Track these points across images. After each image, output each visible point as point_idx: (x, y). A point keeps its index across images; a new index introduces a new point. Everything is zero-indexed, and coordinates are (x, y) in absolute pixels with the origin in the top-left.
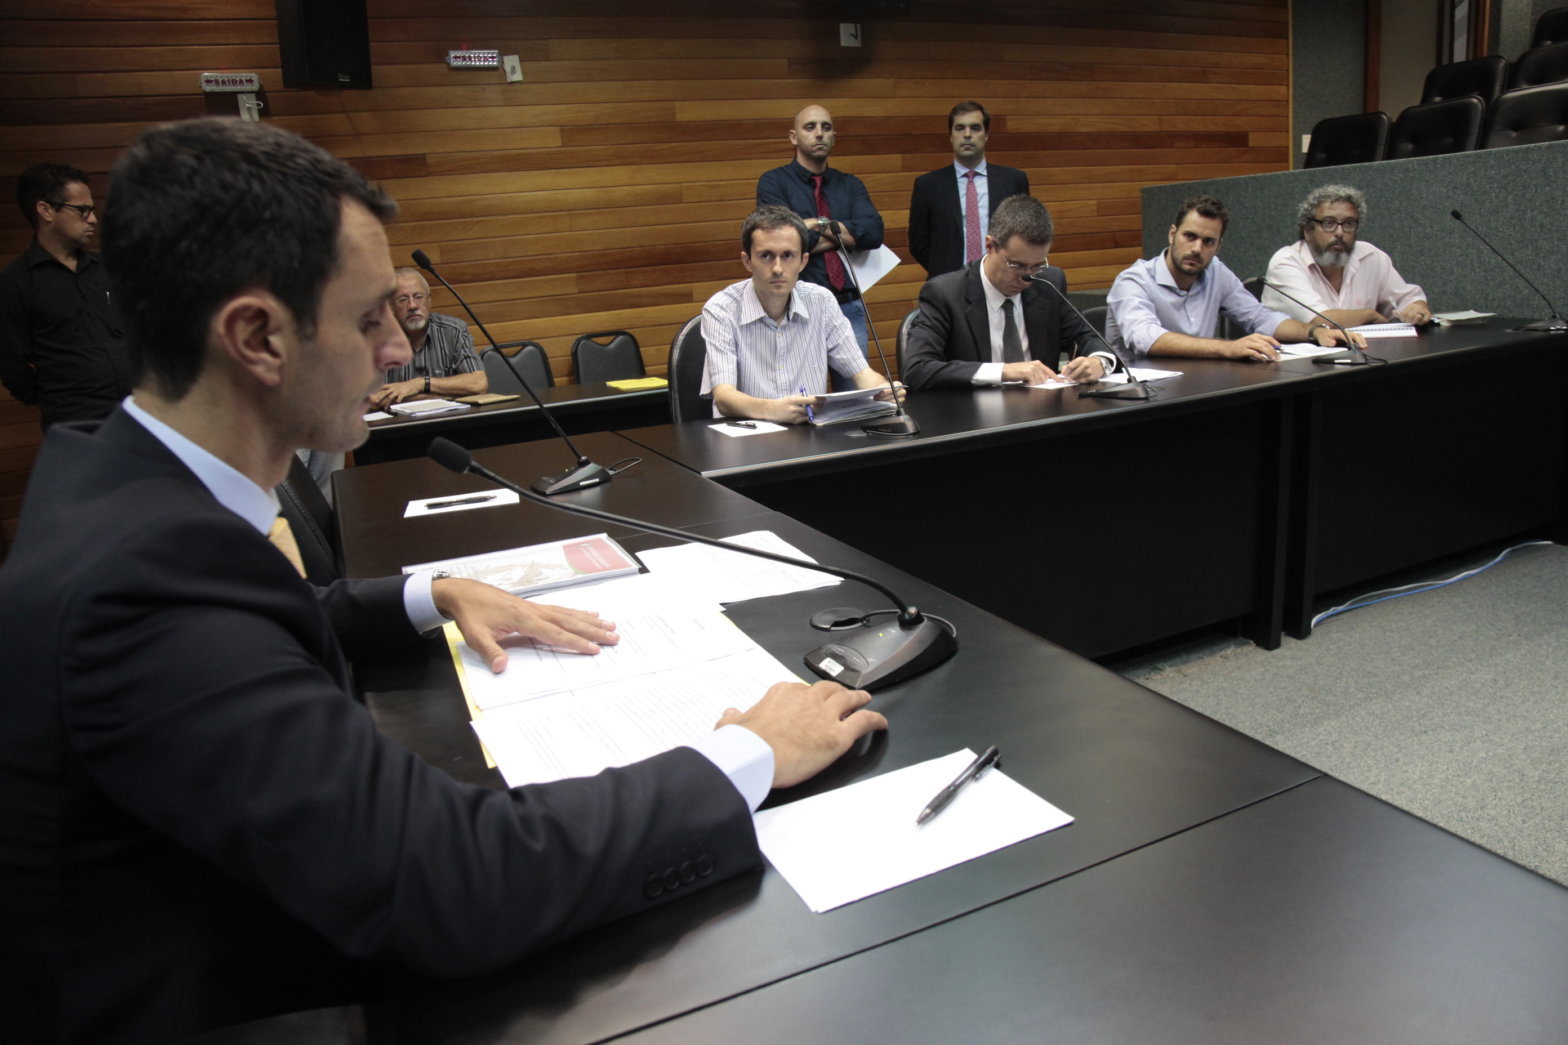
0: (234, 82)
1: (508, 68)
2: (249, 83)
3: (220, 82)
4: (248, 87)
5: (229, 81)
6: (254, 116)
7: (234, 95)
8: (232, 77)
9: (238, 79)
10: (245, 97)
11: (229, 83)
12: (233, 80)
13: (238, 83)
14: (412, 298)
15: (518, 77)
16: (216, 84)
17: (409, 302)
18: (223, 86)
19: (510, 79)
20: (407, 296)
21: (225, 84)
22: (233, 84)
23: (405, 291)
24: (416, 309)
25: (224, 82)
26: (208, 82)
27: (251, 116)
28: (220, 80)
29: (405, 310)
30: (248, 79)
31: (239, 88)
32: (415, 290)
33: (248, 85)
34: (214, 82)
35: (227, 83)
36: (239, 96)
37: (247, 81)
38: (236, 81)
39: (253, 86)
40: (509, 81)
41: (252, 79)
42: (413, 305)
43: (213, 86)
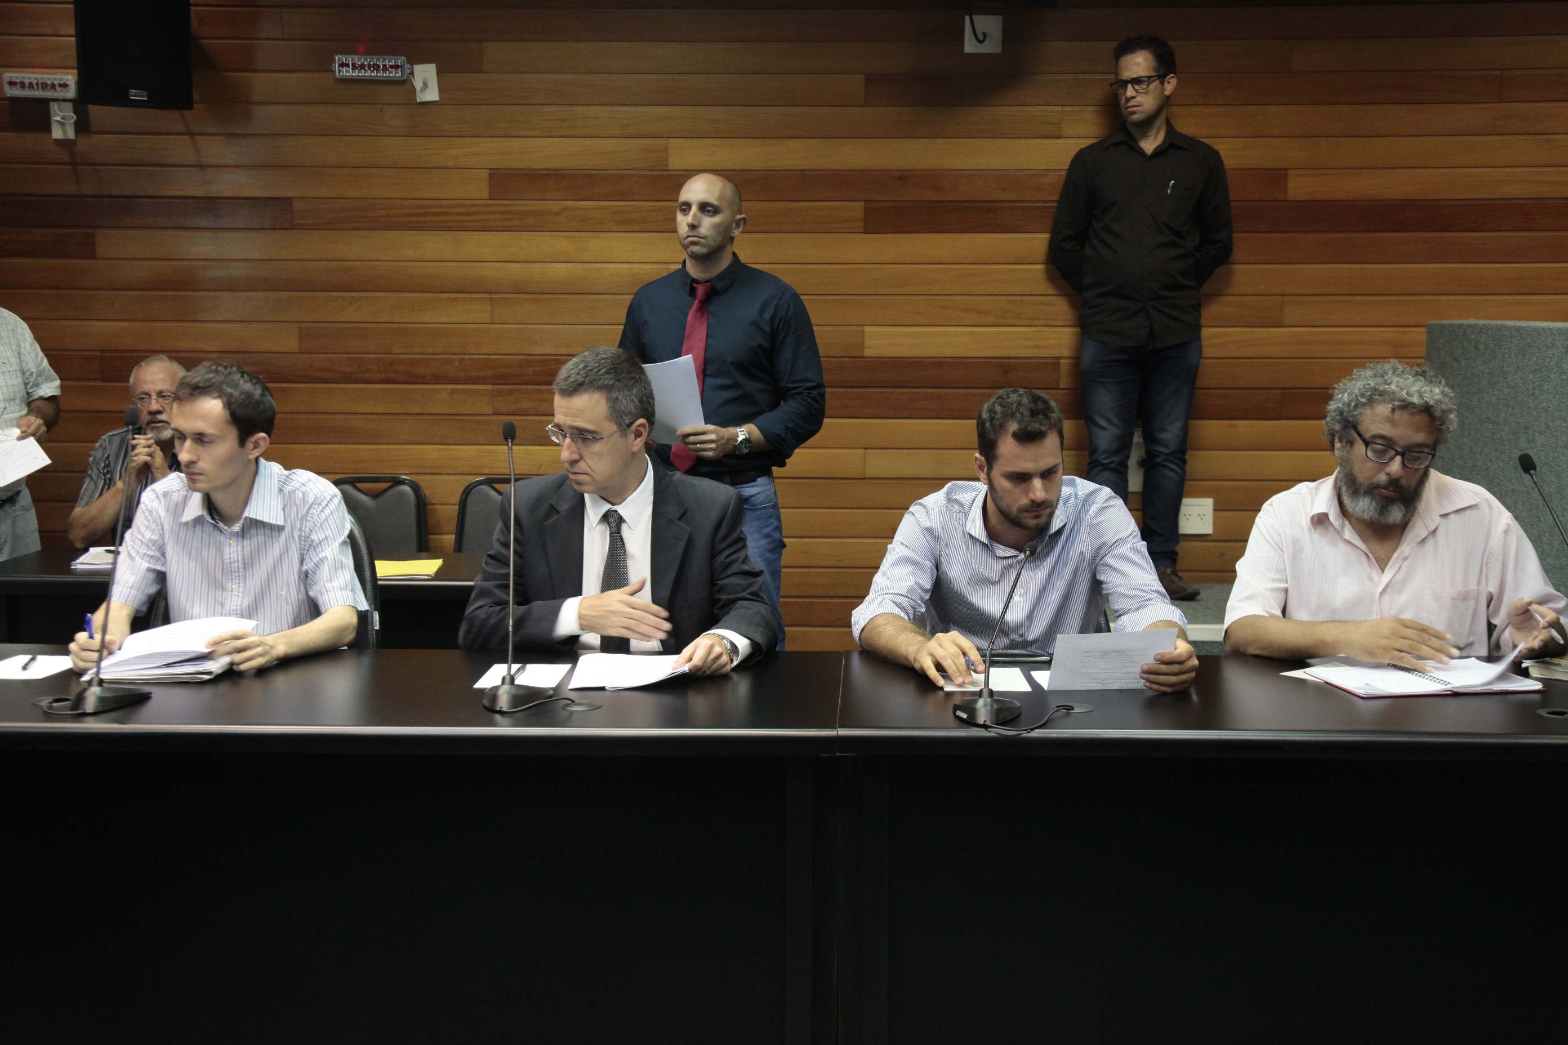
0: (44, 86)
1: (418, 84)
2: (63, 88)
3: (27, 85)
4: (60, 94)
5: (37, 84)
6: (69, 132)
7: (45, 102)
8: (42, 79)
9: (49, 82)
10: (56, 106)
11: (38, 88)
12: (42, 84)
13: (49, 87)
14: (154, 397)
15: (432, 94)
16: (21, 87)
17: (150, 403)
18: (30, 91)
19: (420, 98)
20: (148, 394)
21: (33, 87)
22: (43, 88)
23: (146, 388)
24: (159, 412)
25: (31, 85)
26: (12, 84)
27: (65, 132)
28: (27, 82)
29: (145, 413)
30: (61, 82)
31: (49, 94)
32: (161, 386)
33: (61, 91)
34: (19, 85)
35: (35, 87)
36: (52, 104)
37: (61, 85)
38: (47, 84)
39: (68, 92)
40: (418, 100)
41: (68, 83)
42: (154, 406)
43: (17, 90)
